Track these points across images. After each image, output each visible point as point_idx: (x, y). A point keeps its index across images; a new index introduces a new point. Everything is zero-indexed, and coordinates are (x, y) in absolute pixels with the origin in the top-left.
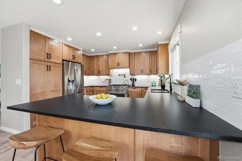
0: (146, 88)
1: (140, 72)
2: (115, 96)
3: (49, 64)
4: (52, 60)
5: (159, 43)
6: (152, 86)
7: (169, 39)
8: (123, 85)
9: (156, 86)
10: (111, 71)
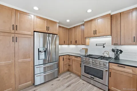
4: (20, 31)
10: (87, 40)
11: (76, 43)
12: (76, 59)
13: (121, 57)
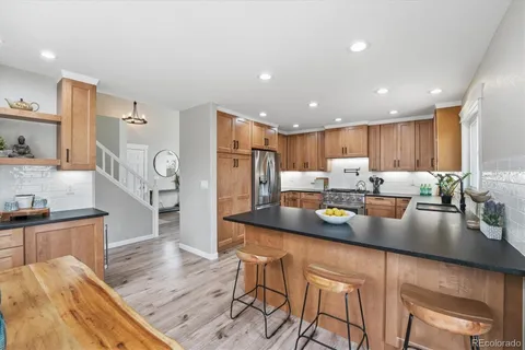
0: (407, 199)
1: (391, 166)
2: (352, 214)
3: (236, 157)
4: (240, 151)
5: (438, 106)
6: (422, 195)
7: (463, 97)
8: (353, 191)
9: (430, 195)
10: (329, 162)
11: (305, 167)
12: (310, 197)
13: (383, 190)
